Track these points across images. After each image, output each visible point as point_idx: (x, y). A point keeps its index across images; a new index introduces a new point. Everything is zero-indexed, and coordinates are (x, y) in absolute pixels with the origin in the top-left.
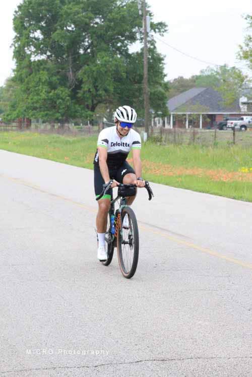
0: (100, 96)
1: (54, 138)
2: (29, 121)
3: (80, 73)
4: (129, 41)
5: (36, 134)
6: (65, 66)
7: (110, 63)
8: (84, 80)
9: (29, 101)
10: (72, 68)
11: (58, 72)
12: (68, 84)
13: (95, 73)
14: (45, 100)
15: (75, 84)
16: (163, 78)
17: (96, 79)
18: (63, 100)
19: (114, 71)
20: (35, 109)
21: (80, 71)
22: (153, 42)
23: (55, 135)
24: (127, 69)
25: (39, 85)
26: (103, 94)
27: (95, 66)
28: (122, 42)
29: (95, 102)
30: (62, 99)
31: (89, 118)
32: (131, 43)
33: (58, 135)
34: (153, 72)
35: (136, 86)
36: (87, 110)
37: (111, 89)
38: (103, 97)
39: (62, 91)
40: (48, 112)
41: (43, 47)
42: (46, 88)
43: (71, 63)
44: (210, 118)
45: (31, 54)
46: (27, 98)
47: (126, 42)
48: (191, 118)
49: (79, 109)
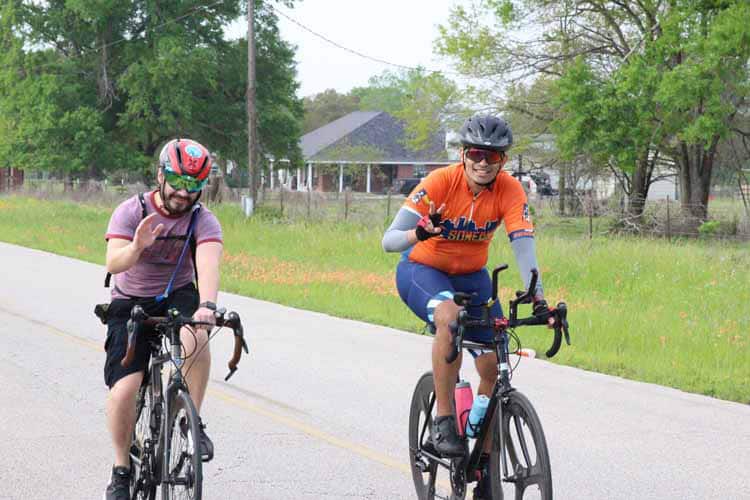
0: (164, 124)
1: (64, 208)
2: (19, 176)
3: (123, 79)
4: (225, 17)
5: (30, 200)
6: (93, 64)
7: (184, 60)
8: (131, 92)
9: (20, 132)
10: (107, 68)
11: (81, 76)
12: (100, 101)
13: (154, 78)
14: (50, 131)
15: (114, 100)
16: (292, 92)
17: (156, 92)
18: (88, 132)
19: (193, 74)
20: (30, 149)
21: (125, 74)
22: (271, 20)
23: (67, 202)
24: (219, 72)
25: (40, 102)
26: (169, 122)
27: (155, 65)
28: (211, 18)
29: (155, 137)
30: (86, 130)
31: (140, 169)
32: (227, 20)
33: (73, 203)
34: (272, 81)
35: (238, 106)
36: (137, 153)
37: (186, 111)
38: (170, 128)
39: (87, 115)
40: (57, 156)
41: (49, 26)
42: (52, 108)
43: (105, 58)
44: (386, 173)
45: (24, 38)
46: (15, 128)
47: (218, 18)
48: (349, 173)
49: (121, 150)
